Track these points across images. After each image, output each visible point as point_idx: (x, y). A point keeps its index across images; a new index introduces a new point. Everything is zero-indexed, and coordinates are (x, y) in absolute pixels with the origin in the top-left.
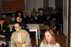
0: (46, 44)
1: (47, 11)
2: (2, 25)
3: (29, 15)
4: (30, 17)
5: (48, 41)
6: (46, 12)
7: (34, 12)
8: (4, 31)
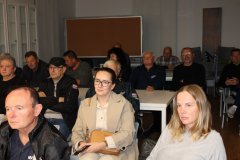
0: (178, 132)
1: (213, 58)
2: (56, 82)
3: (146, 62)
4: (148, 67)
5: (185, 122)
6: (209, 61)
7: (167, 60)
8: (61, 100)
